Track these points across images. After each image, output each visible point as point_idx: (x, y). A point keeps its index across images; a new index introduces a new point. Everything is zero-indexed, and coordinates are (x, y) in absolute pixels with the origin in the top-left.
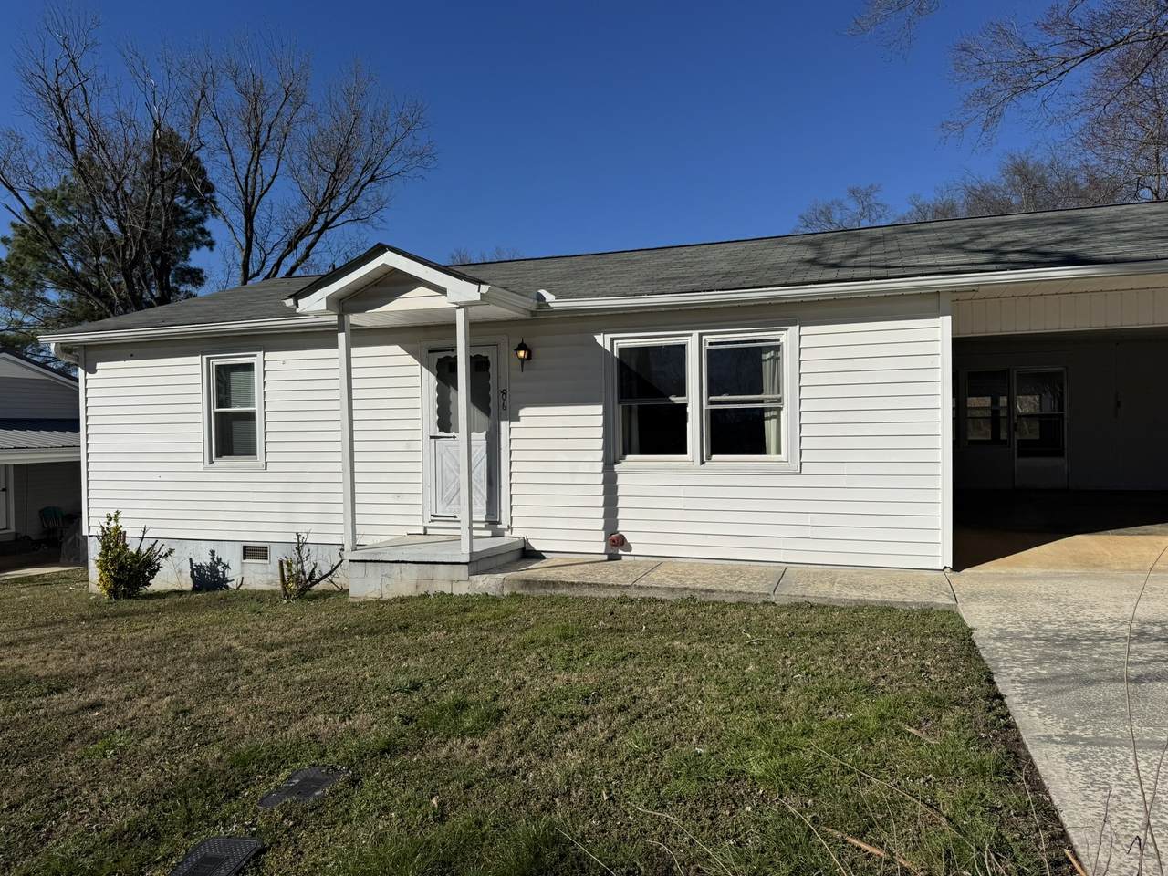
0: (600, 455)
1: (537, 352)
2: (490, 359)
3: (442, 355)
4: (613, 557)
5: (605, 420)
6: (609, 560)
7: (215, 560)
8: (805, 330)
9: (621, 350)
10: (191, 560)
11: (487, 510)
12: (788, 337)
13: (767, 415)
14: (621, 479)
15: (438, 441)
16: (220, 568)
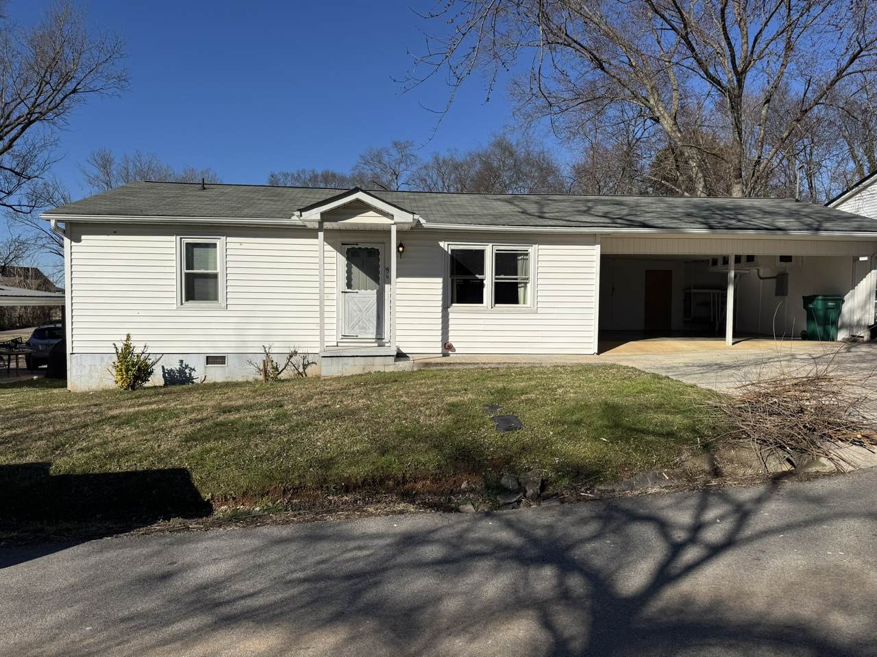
0: (440, 303)
1: (407, 248)
2: (380, 251)
3: (350, 247)
4: (445, 355)
5: (444, 285)
6: (443, 356)
7: (184, 366)
8: (541, 247)
9: (452, 250)
10: (163, 367)
11: (377, 332)
12: (532, 250)
13: (519, 286)
14: (451, 316)
15: (347, 294)
16: (187, 371)
